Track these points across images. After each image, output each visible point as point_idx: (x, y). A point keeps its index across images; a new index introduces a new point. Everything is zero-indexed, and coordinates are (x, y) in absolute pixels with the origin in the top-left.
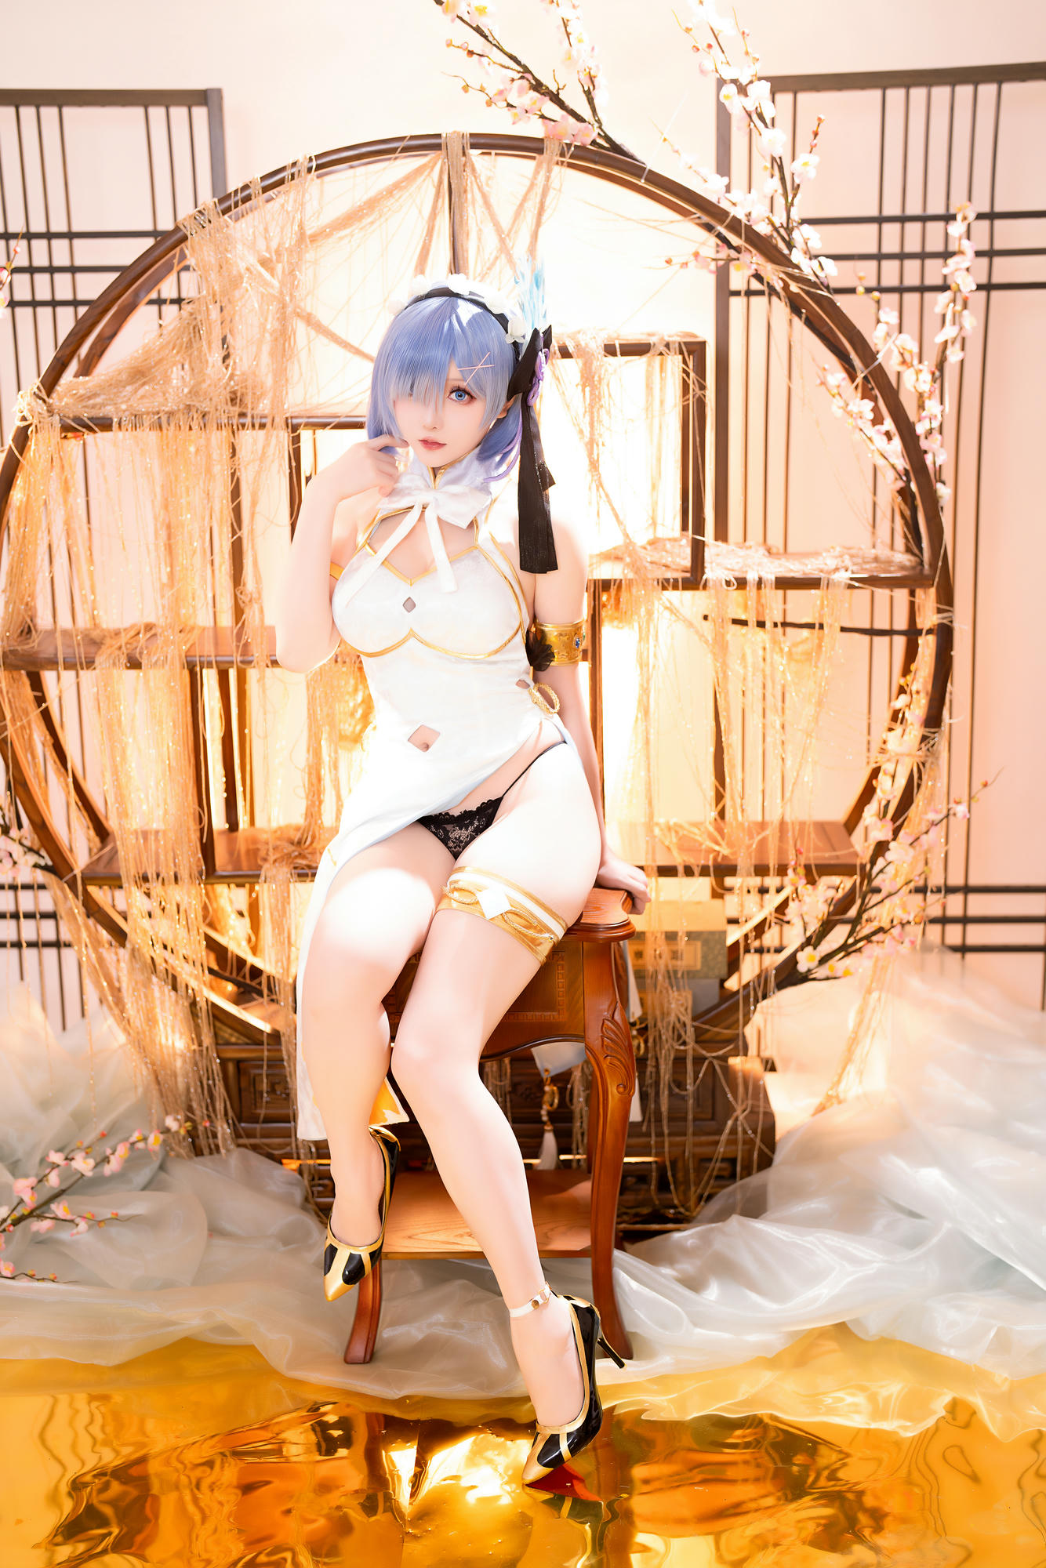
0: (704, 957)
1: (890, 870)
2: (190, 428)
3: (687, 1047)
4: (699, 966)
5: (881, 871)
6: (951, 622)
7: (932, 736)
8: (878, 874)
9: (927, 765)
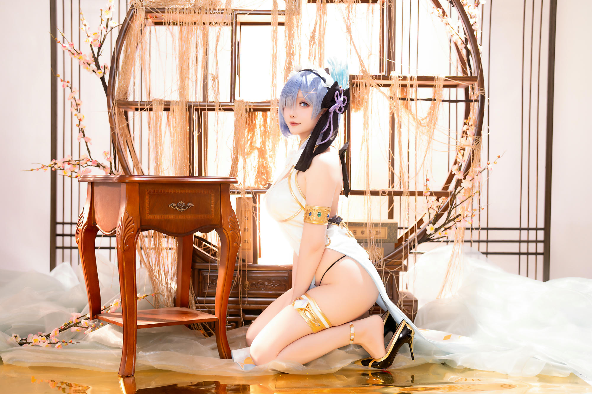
0: (389, 234)
1: (462, 191)
2: (195, 13)
3: (382, 268)
4: (386, 238)
5: (459, 192)
6: (484, 94)
7: (478, 139)
8: (458, 193)
9: (476, 150)
